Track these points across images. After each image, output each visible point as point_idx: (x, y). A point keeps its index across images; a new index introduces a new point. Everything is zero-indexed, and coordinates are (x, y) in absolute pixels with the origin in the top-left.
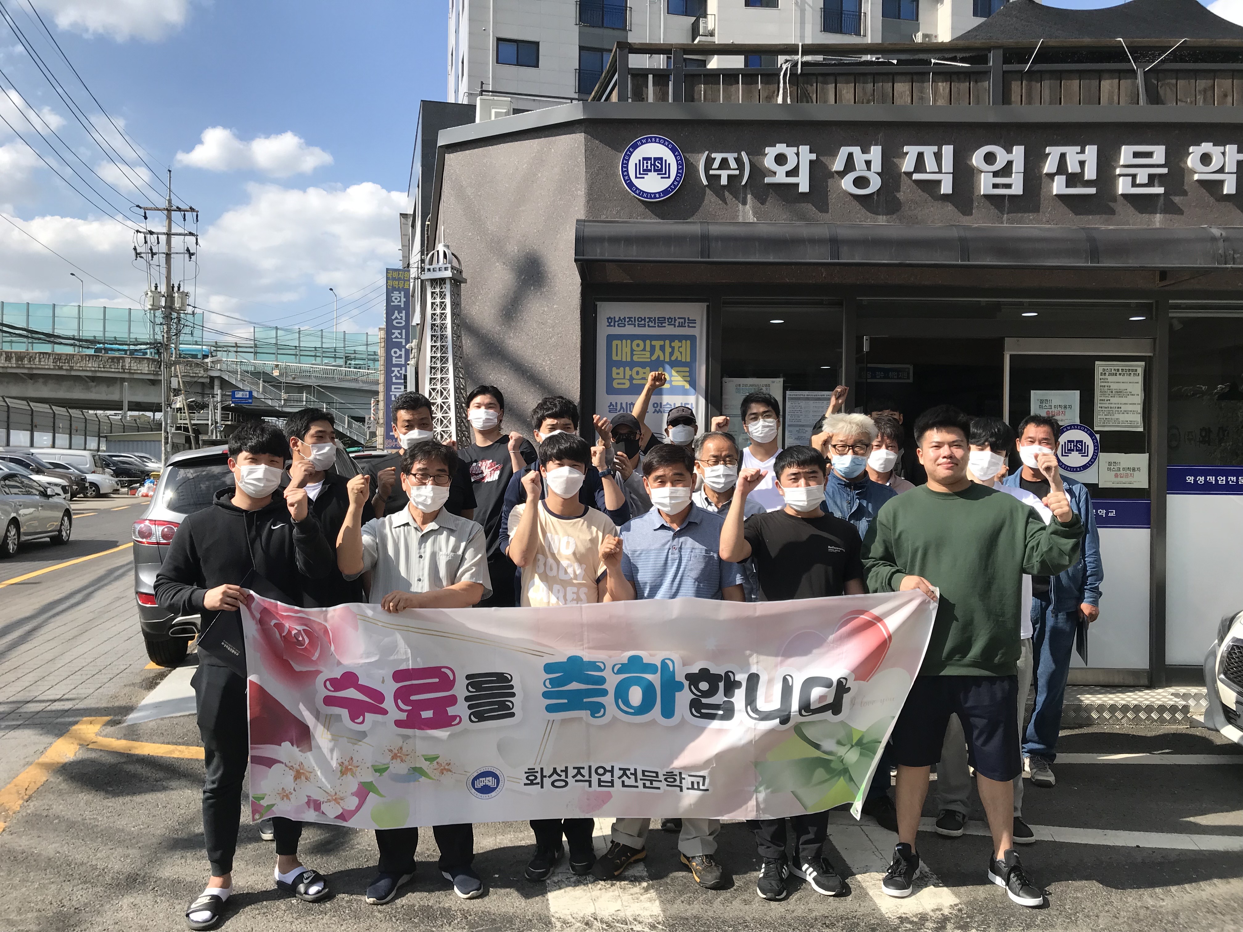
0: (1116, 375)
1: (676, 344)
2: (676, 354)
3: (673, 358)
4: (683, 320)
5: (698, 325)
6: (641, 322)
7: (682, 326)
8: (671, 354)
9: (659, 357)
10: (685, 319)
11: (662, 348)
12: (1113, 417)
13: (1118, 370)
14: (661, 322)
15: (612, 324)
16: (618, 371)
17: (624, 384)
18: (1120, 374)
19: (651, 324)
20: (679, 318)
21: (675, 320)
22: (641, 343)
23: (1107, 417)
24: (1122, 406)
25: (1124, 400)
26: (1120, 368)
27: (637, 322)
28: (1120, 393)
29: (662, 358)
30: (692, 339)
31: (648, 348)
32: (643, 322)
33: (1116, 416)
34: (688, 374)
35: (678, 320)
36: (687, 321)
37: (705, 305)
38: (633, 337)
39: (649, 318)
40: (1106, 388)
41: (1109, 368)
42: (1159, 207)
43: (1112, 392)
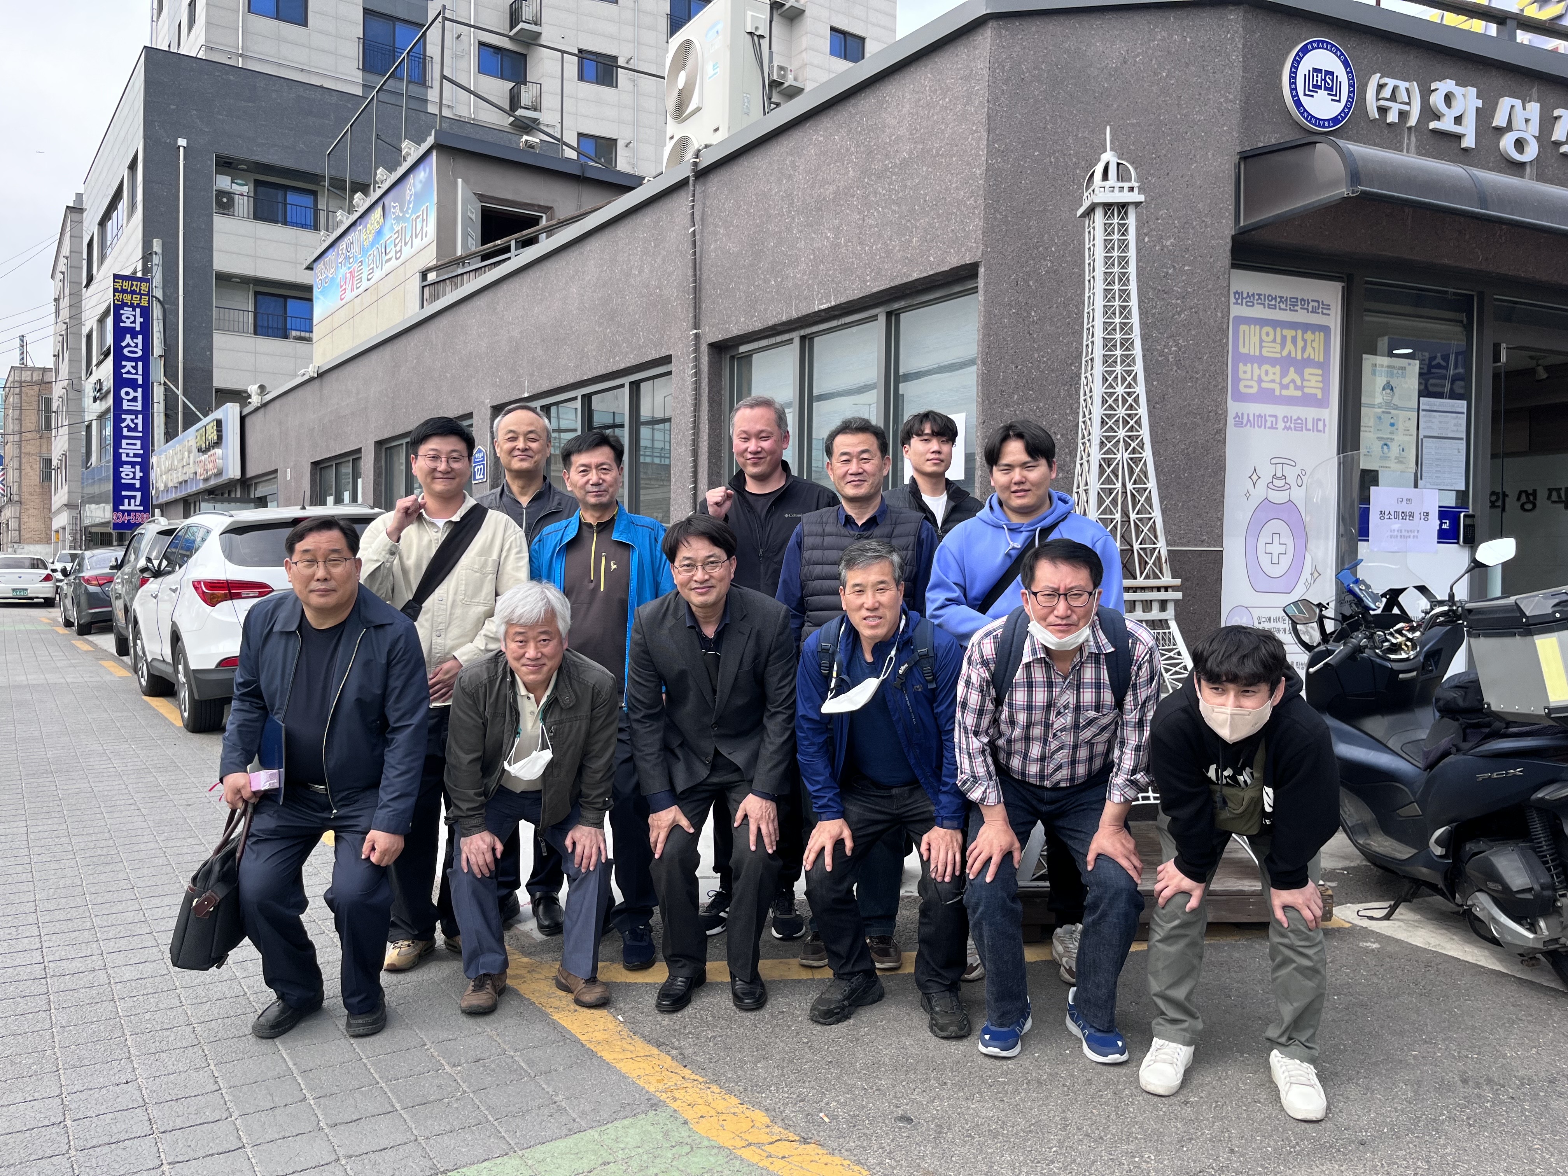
1: (1309, 336)
2: (1309, 350)
3: (1306, 356)
4: (1316, 304)
5: (1332, 312)
6: (1270, 301)
7: (1316, 312)
8: (1304, 349)
9: (1290, 352)
10: (1318, 302)
11: (1294, 340)
14: (1293, 303)
15: (1239, 301)
16: (1245, 368)
17: (1251, 387)
19: (1283, 306)
20: (1312, 301)
21: (1309, 303)
22: (1270, 330)
27: (1267, 302)
29: (1293, 355)
30: (1325, 329)
31: (1279, 340)
32: (1273, 302)
34: (1320, 378)
35: (1312, 304)
36: (1321, 305)
37: (1341, 286)
38: (1262, 322)
39: (1281, 297)
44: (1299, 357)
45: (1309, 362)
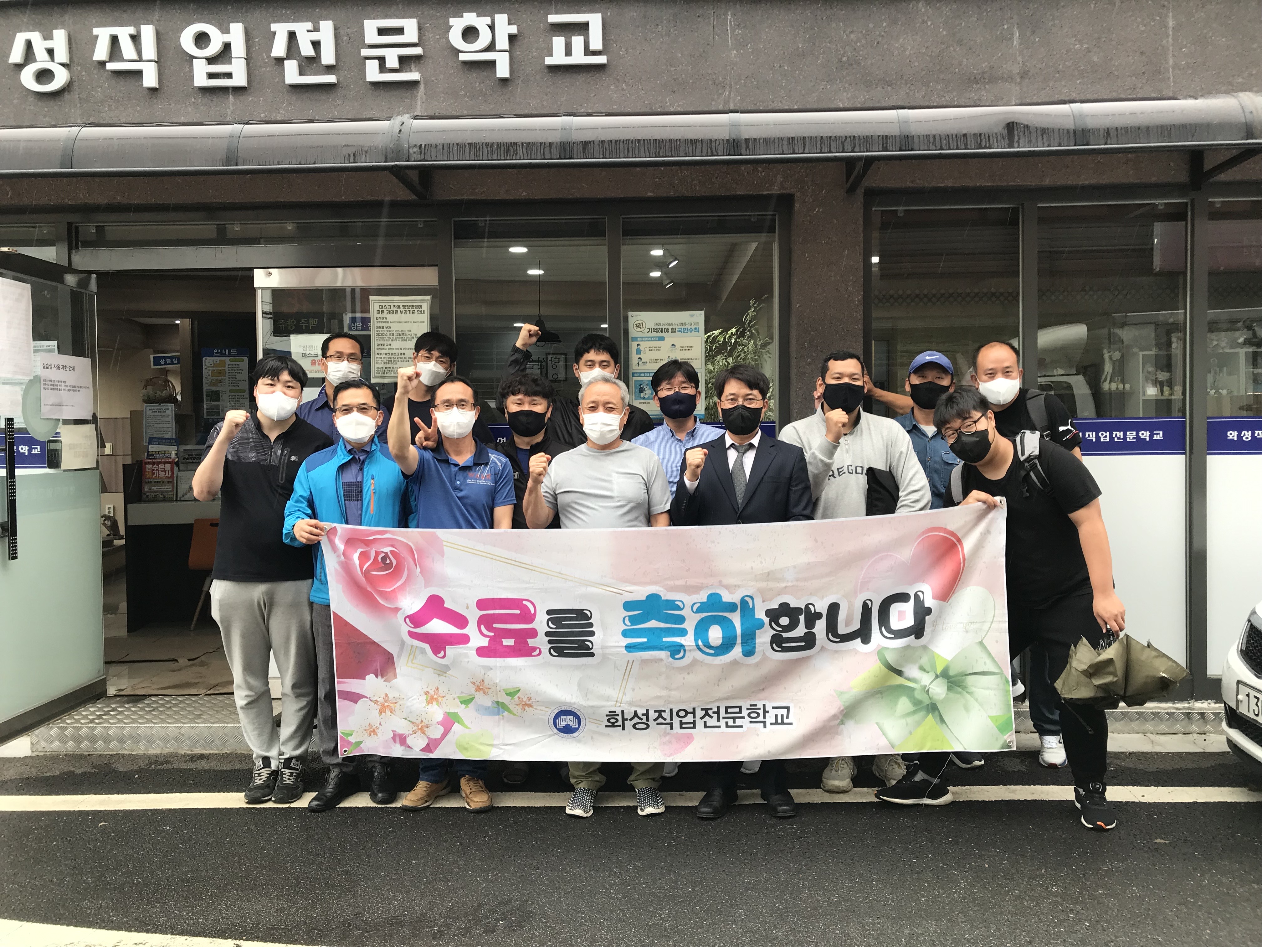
0: (396, 312)
13: (399, 307)
18: (401, 312)
23: (387, 366)
26: (401, 305)
28: (402, 336)
40: (385, 329)
41: (387, 304)
42: (419, 97)
43: (393, 335)
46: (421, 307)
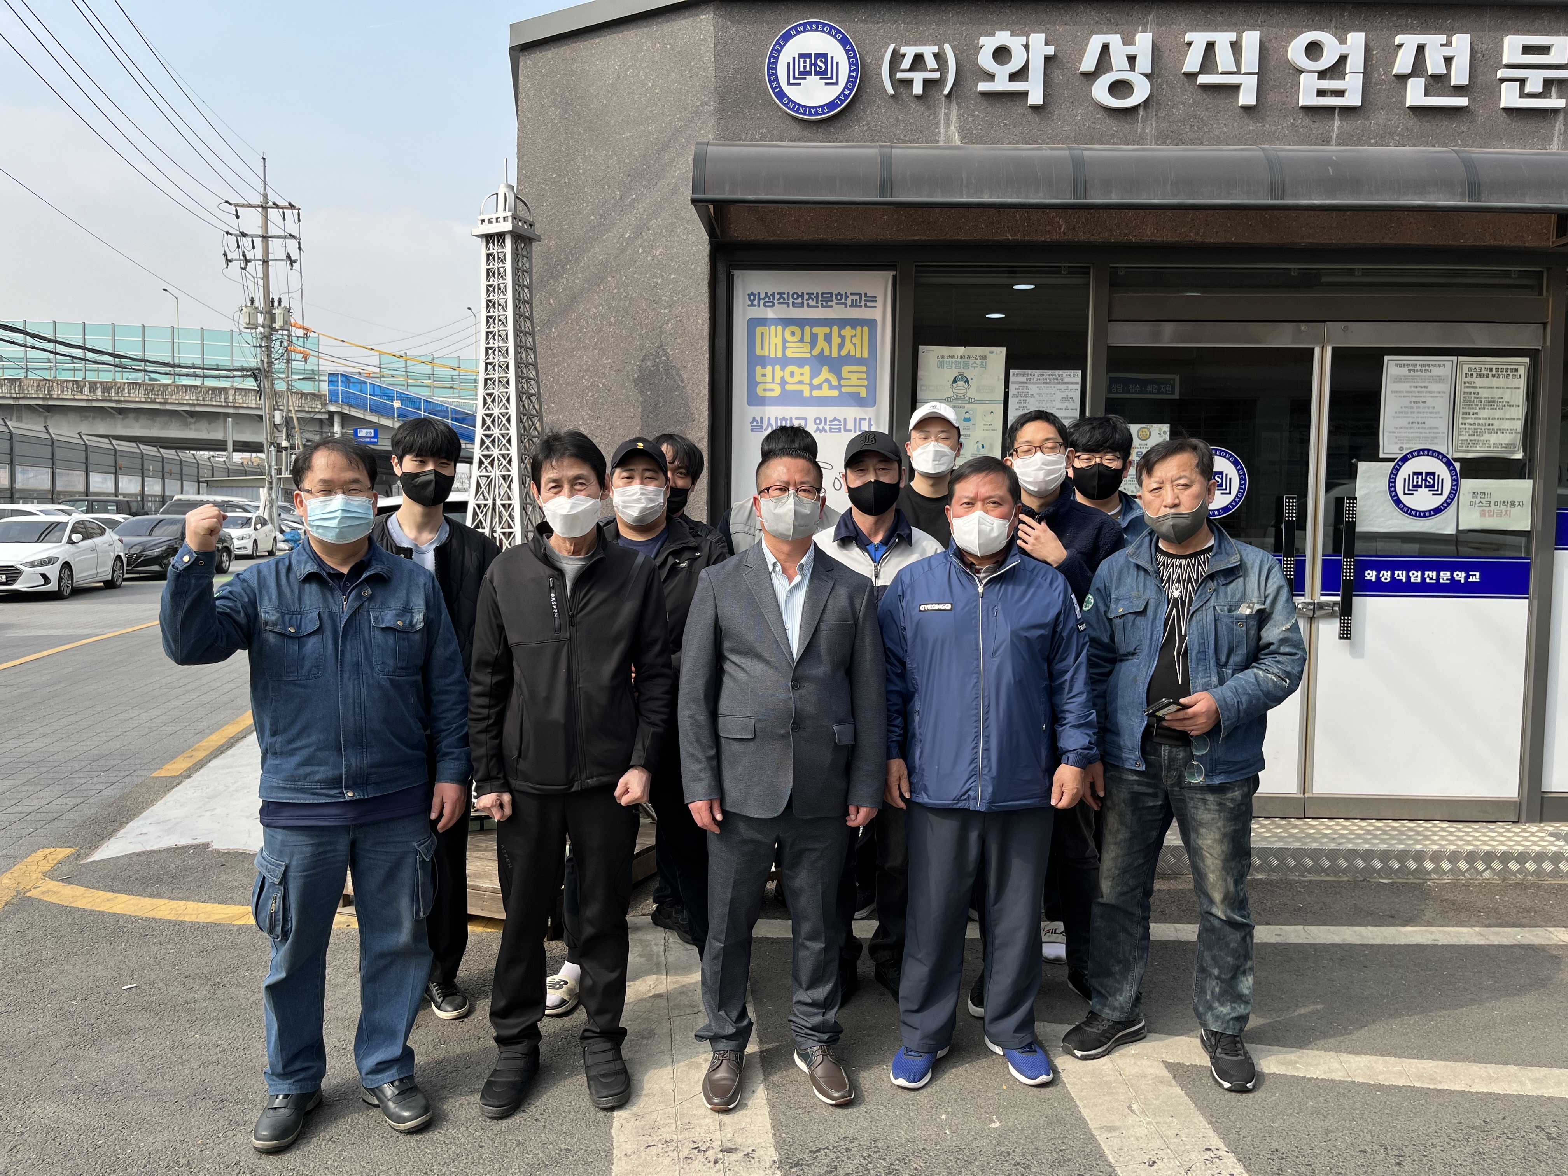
0: (1487, 376)
1: (848, 332)
2: (848, 346)
3: (844, 353)
4: (858, 297)
5: (879, 304)
6: (796, 299)
7: (856, 306)
8: (841, 346)
9: (822, 350)
10: (860, 295)
11: (828, 338)
12: (1482, 438)
13: (1491, 370)
14: (826, 299)
15: (756, 302)
16: (763, 371)
17: (773, 390)
18: (1493, 376)
19: (811, 303)
20: (851, 294)
21: (847, 297)
22: (797, 330)
23: (1473, 438)
24: (1496, 422)
25: (1498, 414)
26: (1494, 367)
27: (791, 300)
28: (1491, 403)
29: (827, 353)
30: (871, 324)
31: (807, 338)
32: (800, 300)
33: (1486, 436)
34: (864, 376)
35: (851, 297)
36: (863, 298)
37: (889, 275)
38: (786, 322)
39: (810, 294)
40: (1473, 395)
41: (1477, 366)
42: (1557, 128)
43: (1481, 402)
44: (835, 354)
45: (849, 360)
46: (1517, 370)
